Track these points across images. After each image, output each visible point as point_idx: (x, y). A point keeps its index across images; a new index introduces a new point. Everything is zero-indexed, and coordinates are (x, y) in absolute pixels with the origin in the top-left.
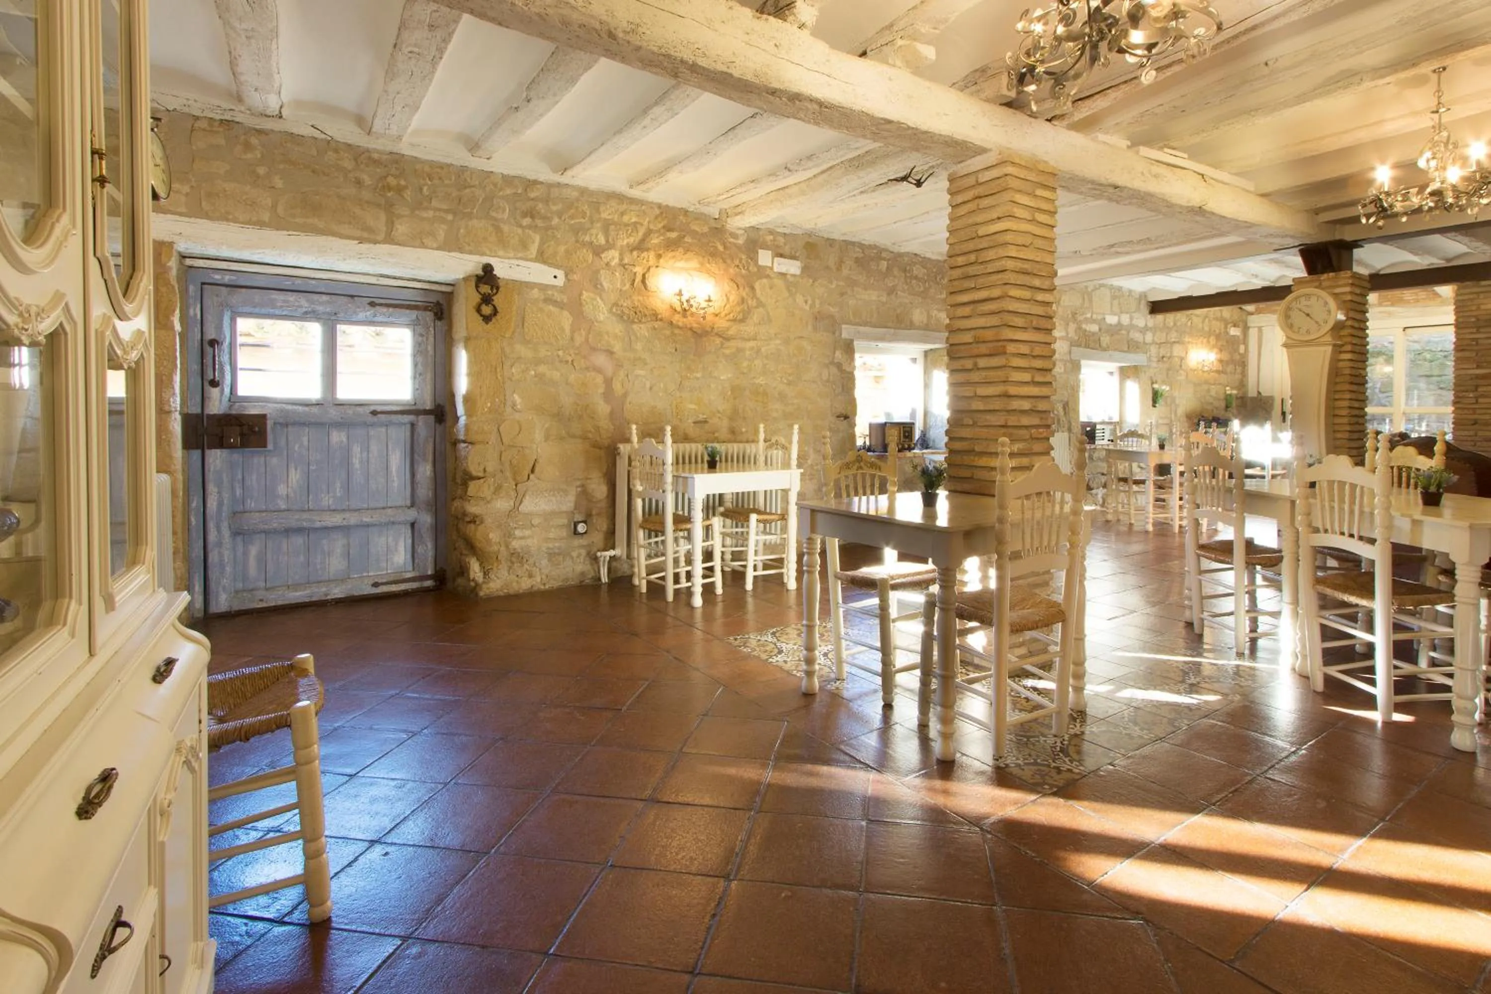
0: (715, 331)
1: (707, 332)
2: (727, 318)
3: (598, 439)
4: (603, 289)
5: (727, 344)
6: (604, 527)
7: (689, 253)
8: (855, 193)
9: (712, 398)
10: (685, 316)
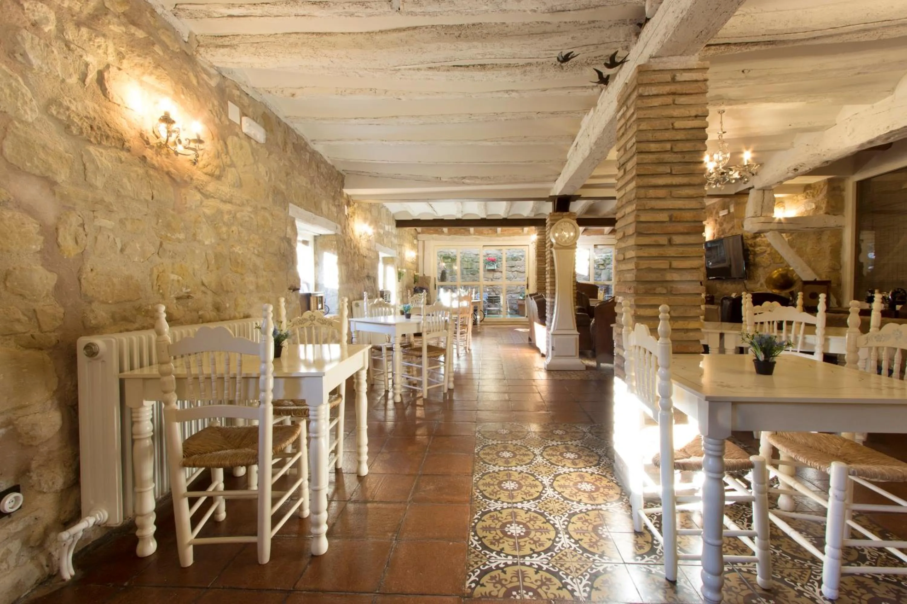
0: (195, 182)
1: (186, 182)
2: (205, 170)
3: (37, 333)
4: (29, 65)
5: (206, 202)
6: (59, 482)
7: (160, 70)
8: (420, 66)
9: (197, 267)
10: (158, 153)
